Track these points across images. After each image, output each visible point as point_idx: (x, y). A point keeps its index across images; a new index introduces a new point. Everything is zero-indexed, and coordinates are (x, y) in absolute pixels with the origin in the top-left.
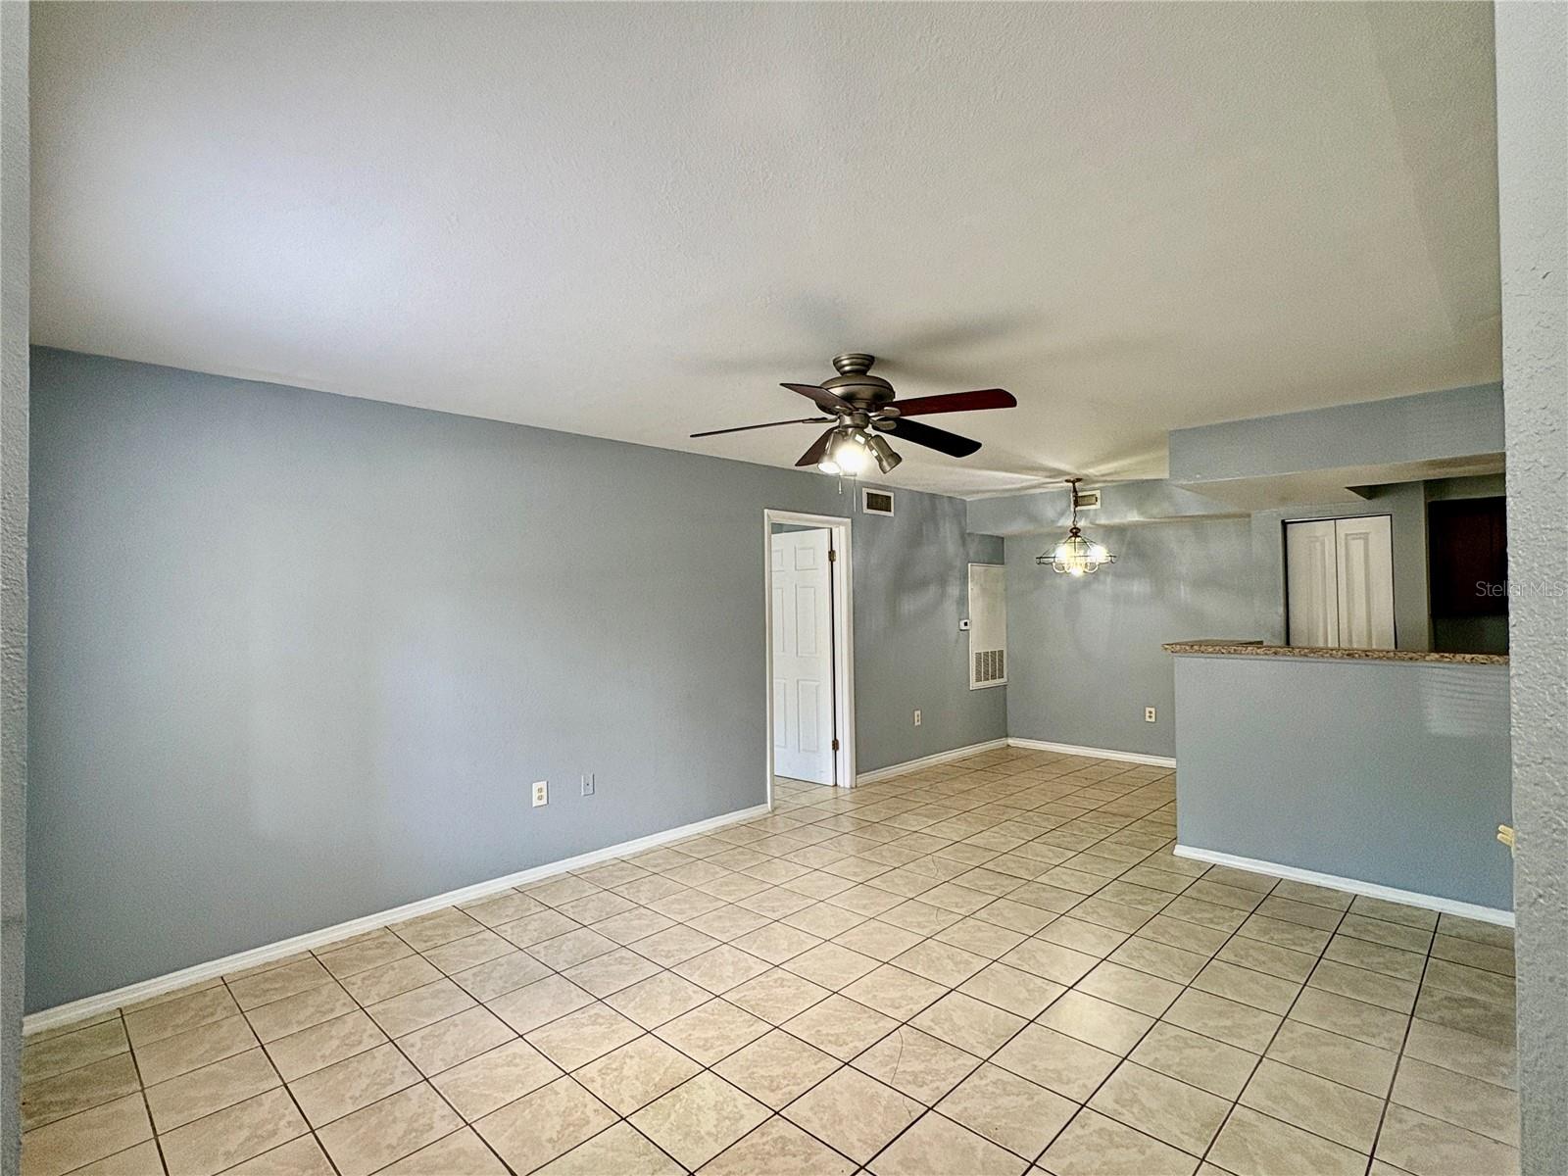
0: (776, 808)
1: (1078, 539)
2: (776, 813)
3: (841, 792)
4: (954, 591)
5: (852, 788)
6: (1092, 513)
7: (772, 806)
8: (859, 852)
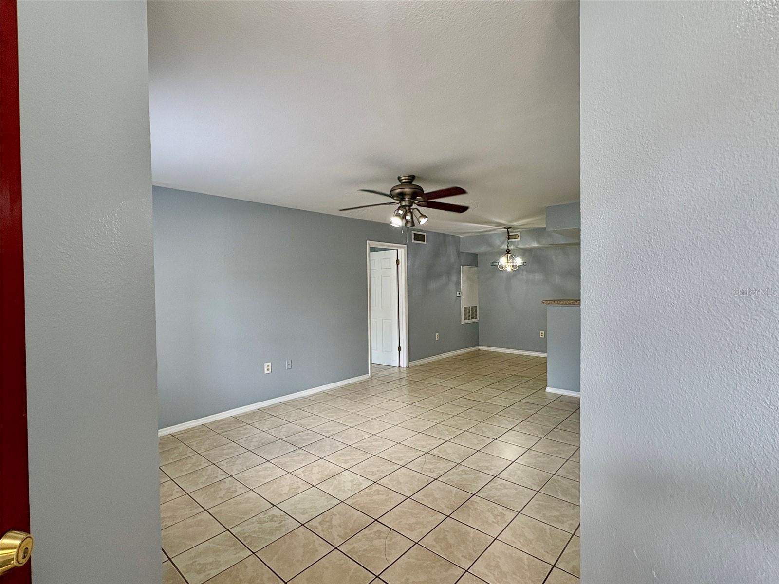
0: (373, 376)
1: (509, 255)
2: (373, 378)
3: (402, 370)
4: (454, 278)
5: (407, 368)
6: (516, 243)
7: (371, 375)
8: (410, 392)
